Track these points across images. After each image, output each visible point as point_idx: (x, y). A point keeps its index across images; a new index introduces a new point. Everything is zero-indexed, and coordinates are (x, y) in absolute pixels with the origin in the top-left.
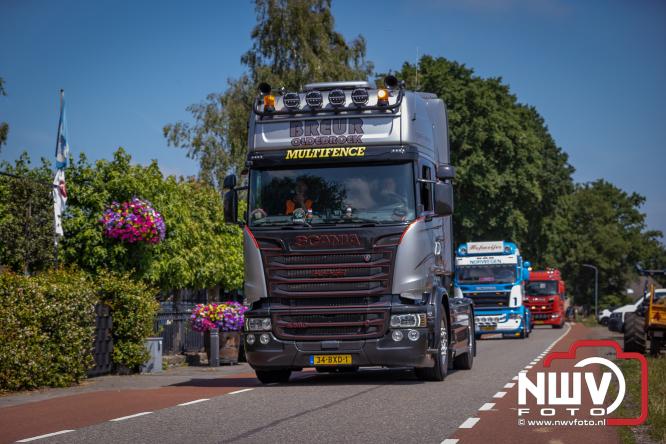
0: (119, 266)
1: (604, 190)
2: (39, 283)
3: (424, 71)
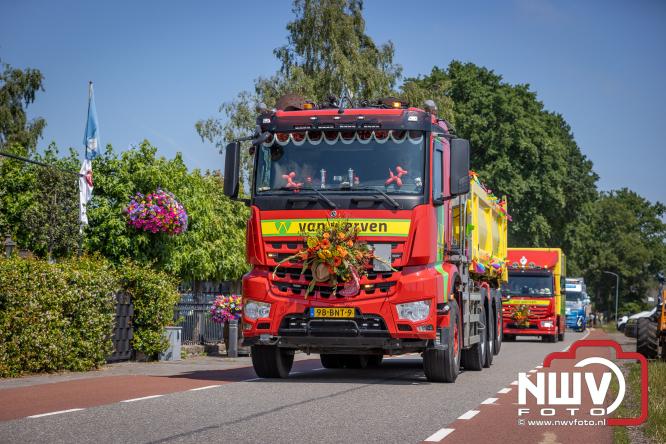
0: (142, 256)
1: (628, 199)
2: (62, 269)
3: (453, 76)
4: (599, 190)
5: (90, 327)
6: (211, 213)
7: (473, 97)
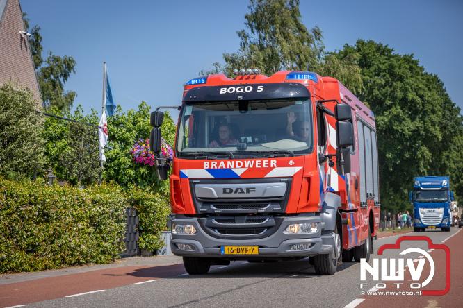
0: (143, 183)
2: (88, 193)
3: (359, 50)
5: (109, 233)
7: (373, 65)
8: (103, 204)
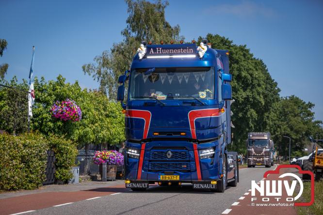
0: (59, 132)
1: (295, 101)
2: (21, 139)
3: (209, 41)
4: (280, 96)
5: (35, 168)
6: (93, 110)
8: (31, 147)
